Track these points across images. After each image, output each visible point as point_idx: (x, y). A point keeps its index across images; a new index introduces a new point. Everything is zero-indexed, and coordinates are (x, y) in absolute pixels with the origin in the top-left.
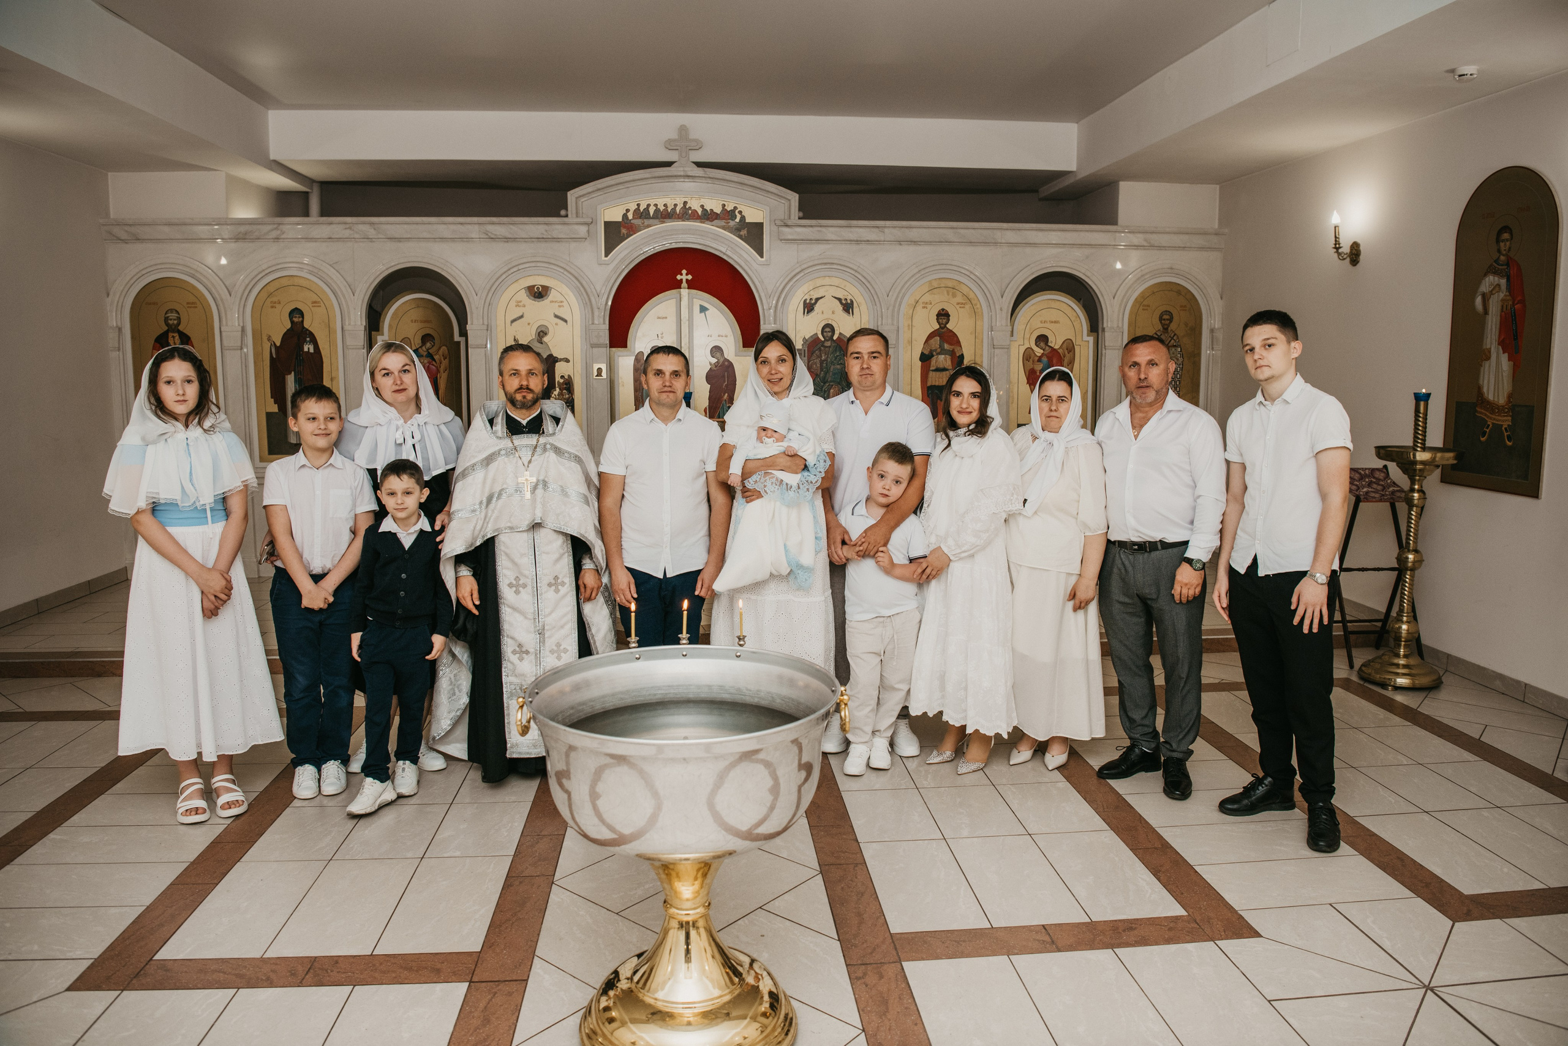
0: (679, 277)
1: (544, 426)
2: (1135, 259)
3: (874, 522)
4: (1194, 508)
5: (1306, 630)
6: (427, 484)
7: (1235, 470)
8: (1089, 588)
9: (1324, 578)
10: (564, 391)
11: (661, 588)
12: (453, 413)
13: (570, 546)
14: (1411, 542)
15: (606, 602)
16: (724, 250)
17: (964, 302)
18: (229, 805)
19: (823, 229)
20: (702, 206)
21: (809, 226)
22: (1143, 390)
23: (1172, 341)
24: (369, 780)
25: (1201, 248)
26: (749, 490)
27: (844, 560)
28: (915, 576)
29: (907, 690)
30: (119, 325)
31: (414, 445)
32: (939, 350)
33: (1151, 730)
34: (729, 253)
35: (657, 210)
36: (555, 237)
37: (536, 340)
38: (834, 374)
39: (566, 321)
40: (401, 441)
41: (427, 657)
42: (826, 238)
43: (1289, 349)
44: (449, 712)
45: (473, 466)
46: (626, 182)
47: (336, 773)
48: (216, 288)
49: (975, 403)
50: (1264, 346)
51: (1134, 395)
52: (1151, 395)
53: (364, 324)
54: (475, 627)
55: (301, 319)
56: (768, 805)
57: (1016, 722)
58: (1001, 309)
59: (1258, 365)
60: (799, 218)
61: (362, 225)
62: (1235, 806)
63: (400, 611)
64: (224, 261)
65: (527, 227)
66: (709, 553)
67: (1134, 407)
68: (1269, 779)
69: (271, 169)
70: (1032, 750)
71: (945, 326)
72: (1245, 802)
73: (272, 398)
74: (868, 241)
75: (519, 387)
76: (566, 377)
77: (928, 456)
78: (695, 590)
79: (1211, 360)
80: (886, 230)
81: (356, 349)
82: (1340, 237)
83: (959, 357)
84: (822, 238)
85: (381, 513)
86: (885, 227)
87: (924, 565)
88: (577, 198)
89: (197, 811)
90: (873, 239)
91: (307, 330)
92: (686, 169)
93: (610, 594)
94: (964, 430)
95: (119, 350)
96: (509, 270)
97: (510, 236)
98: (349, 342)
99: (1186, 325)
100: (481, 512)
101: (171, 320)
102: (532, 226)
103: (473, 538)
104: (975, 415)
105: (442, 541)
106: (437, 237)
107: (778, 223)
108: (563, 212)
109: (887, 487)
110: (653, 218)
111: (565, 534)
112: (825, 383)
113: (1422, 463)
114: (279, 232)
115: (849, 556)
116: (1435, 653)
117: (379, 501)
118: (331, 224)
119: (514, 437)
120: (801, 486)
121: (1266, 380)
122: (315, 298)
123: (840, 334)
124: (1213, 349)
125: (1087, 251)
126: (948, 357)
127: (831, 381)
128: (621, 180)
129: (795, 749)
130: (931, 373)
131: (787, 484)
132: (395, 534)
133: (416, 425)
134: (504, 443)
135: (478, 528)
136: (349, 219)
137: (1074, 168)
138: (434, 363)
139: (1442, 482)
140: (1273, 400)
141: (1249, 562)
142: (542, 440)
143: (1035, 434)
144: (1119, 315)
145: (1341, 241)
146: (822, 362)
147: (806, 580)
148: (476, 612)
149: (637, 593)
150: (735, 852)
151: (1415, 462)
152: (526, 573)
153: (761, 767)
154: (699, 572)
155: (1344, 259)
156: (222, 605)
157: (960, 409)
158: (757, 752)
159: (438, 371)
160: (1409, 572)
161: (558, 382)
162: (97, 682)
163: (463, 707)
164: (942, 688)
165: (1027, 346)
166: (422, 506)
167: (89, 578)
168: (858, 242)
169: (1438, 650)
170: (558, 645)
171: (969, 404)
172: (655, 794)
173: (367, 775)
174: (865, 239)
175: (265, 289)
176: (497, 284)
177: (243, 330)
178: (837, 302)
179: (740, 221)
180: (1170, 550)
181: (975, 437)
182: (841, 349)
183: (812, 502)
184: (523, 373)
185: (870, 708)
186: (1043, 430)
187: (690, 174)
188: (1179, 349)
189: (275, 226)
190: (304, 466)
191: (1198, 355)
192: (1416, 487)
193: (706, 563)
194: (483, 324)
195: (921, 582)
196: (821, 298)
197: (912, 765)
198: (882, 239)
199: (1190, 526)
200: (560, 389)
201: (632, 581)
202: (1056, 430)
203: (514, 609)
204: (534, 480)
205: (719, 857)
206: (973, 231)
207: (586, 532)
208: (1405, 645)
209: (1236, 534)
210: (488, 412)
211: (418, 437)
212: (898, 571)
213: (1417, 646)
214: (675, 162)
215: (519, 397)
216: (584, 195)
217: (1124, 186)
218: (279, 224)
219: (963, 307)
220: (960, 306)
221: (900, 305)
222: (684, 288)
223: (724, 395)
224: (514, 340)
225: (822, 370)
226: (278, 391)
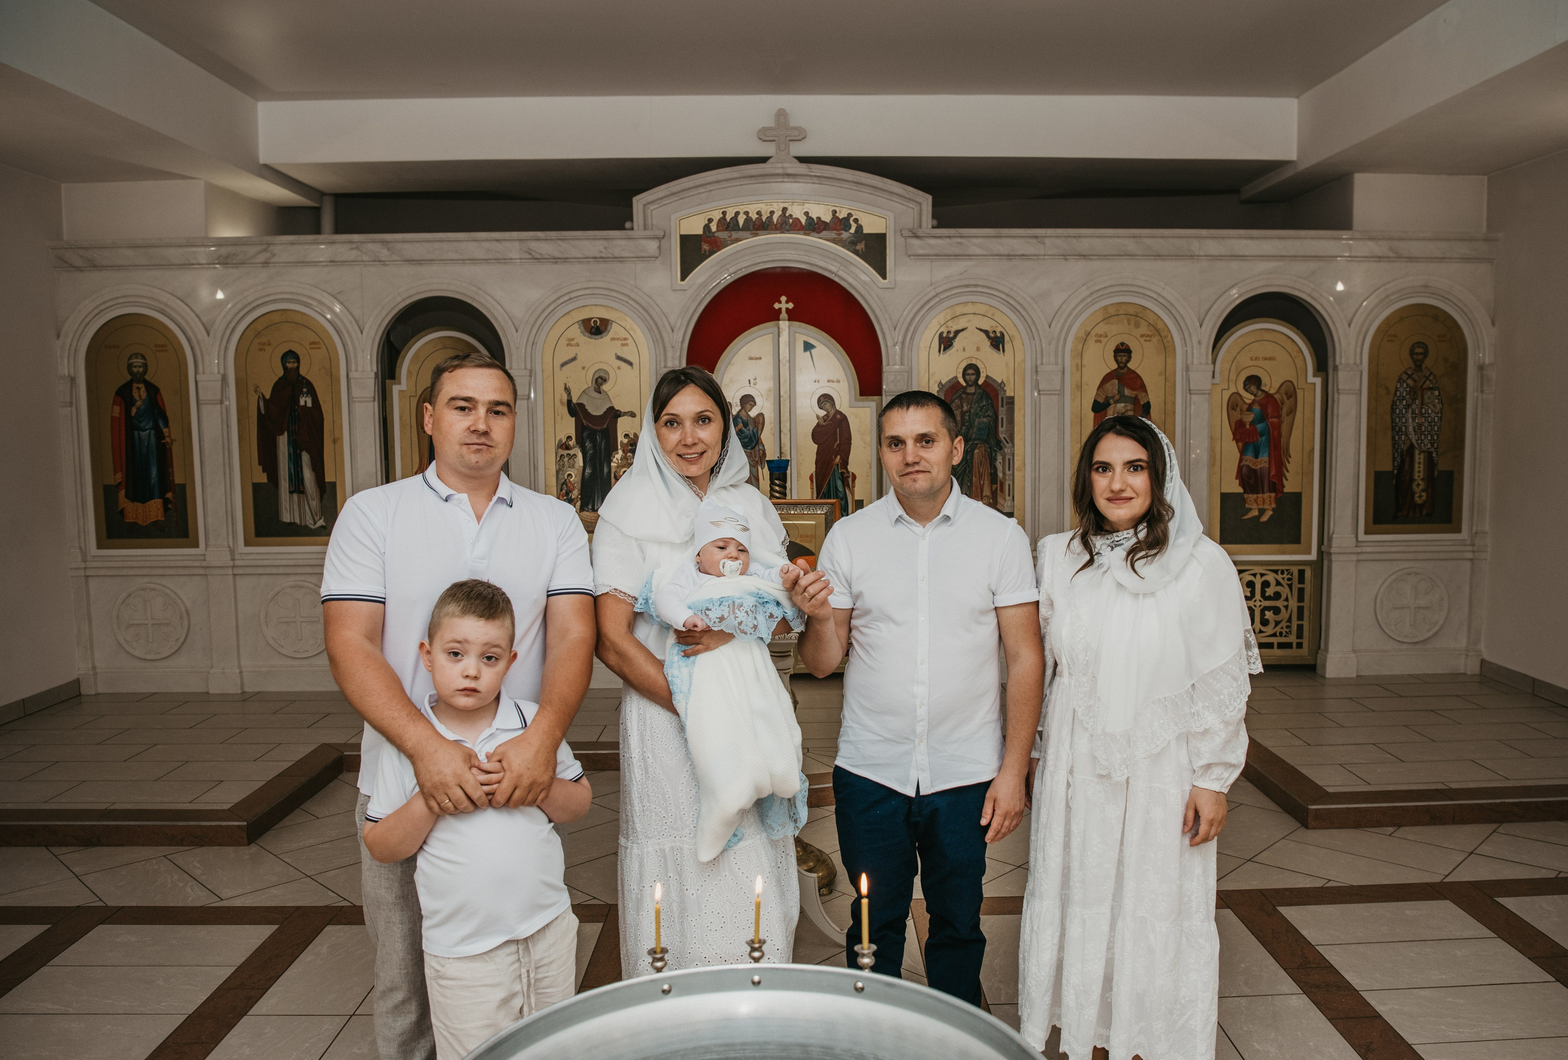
0: (777, 306)
10: (629, 454)
16: (834, 269)
17: (1149, 333)
19: (964, 241)
20: (807, 214)
21: (946, 237)
23: (1428, 382)
25: (1465, 260)
30: (72, 374)
32: (1117, 397)
34: (841, 273)
35: (748, 220)
36: (617, 255)
37: (592, 389)
39: (631, 364)
42: (968, 253)
46: (709, 183)
48: (190, 327)
53: (375, 370)
55: (296, 365)
58: (1200, 343)
60: (933, 227)
61: (372, 244)
65: (582, 243)
69: (262, 176)
71: (1126, 366)
73: (259, 464)
74: (1023, 255)
76: (632, 436)
80: (1047, 241)
81: (364, 402)
83: (1143, 406)
84: (963, 253)
86: (1045, 237)
88: (645, 205)
90: (1029, 253)
91: (304, 378)
92: (786, 165)
95: (71, 406)
96: (558, 298)
97: (559, 255)
98: (357, 392)
99: (1446, 360)
101: (135, 367)
102: (587, 243)
104: (1139, 504)
106: (465, 258)
107: (905, 233)
108: (628, 225)
110: (743, 229)
114: (268, 255)
118: (333, 243)
122: (315, 340)
123: (987, 377)
124: (1482, 391)
125: (1313, 265)
126: (1130, 406)
127: (975, 439)
128: (701, 181)
136: (356, 237)
137: (1293, 157)
144: (1356, 348)
146: (963, 414)
157: (1110, 495)
161: (621, 442)
165: (1233, 390)
167: (24, 697)
168: (1010, 257)
171: (1124, 484)
174: (1019, 253)
175: (252, 326)
176: (542, 318)
177: (224, 379)
178: (983, 336)
179: (857, 231)
182: (988, 397)
187: (789, 171)
188: (1437, 393)
189: (264, 247)
191: (1463, 400)
194: (526, 369)
196: (963, 330)
198: (1043, 252)
200: (623, 451)
206: (1160, 240)
214: (769, 158)
216: (654, 201)
217: (1361, 180)
218: (269, 244)
219: (1150, 341)
220: (1145, 338)
221: (1065, 340)
222: (784, 320)
223: (836, 457)
224: (566, 388)
225: (963, 424)
226: (268, 459)
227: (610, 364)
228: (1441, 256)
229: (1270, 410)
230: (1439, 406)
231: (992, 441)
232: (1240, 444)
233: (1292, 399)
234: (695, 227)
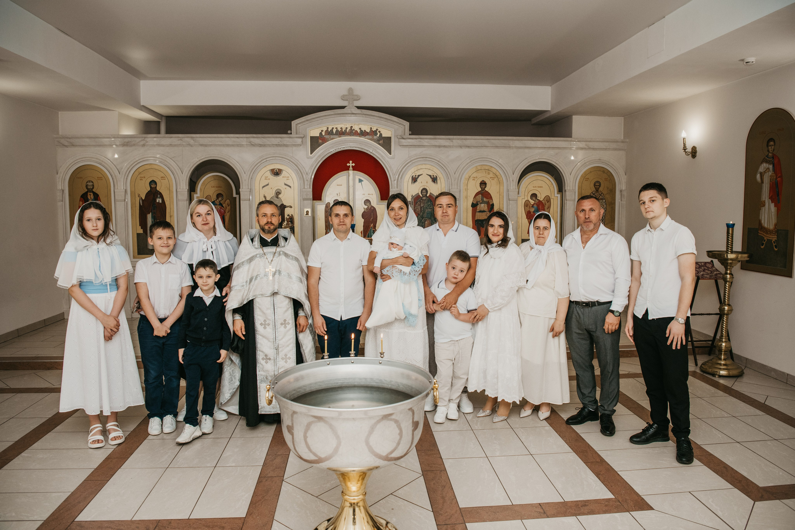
0: (348, 165)
1: (279, 242)
2: (581, 155)
3: (449, 292)
4: (614, 285)
5: (674, 348)
6: (219, 272)
7: (636, 265)
8: (561, 325)
9: (683, 320)
10: (289, 223)
11: (339, 326)
12: (232, 235)
13: (292, 304)
14: (726, 300)
15: (311, 333)
16: (371, 151)
17: (494, 177)
18: (115, 438)
19: (422, 140)
20: (360, 129)
21: (414, 139)
22: (588, 223)
23: (601, 197)
24: (188, 425)
25: (615, 149)
26: (384, 275)
27: (434, 311)
28: (471, 320)
29: (466, 378)
30: (63, 188)
31: (212, 252)
32: (481, 201)
33: (594, 399)
34: (373, 152)
35: (337, 131)
36: (285, 144)
37: (275, 197)
38: (428, 214)
39: (290, 187)
40: (205, 250)
41: (218, 361)
42: (423, 145)
43: (663, 204)
44: (229, 390)
45: (243, 263)
46: (322, 116)
47: (171, 421)
48: (113, 170)
49: (501, 231)
50: (650, 201)
51: (583, 226)
52: (592, 226)
53: (187, 188)
54: (243, 346)
55: (155, 186)
56: (397, 442)
57: (524, 395)
58: (513, 181)
59: (647, 211)
60: (410, 135)
61: (187, 138)
62: (638, 440)
63: (204, 338)
64: (116, 156)
65: (271, 139)
66: (364, 307)
67: (583, 232)
68: (656, 425)
69: (141, 110)
70: (532, 410)
71: (484, 189)
72: (643, 437)
73: (140, 226)
74: (445, 146)
75: (266, 222)
76: (290, 215)
77: (477, 257)
78: (357, 327)
79: (621, 206)
80: (454, 141)
81: (183, 201)
82: (686, 144)
83: (491, 205)
84: (421, 145)
85: (195, 287)
86: (453, 139)
87: (475, 314)
88: (296, 125)
89: (98, 441)
90: (447, 145)
91: (158, 191)
92: (352, 110)
93: (312, 329)
94: (495, 244)
95: (62, 202)
96: (262, 161)
97: (262, 144)
98: (180, 197)
99: (608, 188)
100: (246, 286)
101: (89, 186)
102: (273, 139)
103: (242, 300)
104: (501, 237)
105: (226, 301)
106: (224, 144)
107: (399, 137)
108: (289, 132)
109: (456, 274)
110: (335, 135)
111: (290, 298)
112: (423, 218)
113: (731, 259)
114: (145, 142)
115: (437, 309)
116: (740, 357)
117: (194, 280)
118: (171, 137)
119: (264, 248)
120: (411, 273)
121: (651, 218)
122: (163, 175)
123: (431, 193)
124: (621, 200)
125: (557, 151)
126: (486, 205)
127: (426, 218)
128: (319, 116)
129: (411, 413)
130: (477, 213)
131: (404, 272)
132: (202, 298)
133: (213, 241)
134: (259, 251)
135: (245, 294)
136: (180, 135)
137: (548, 108)
138: (223, 208)
139: (741, 269)
140: (655, 229)
141: (644, 312)
142: (278, 249)
143: (532, 246)
144: (573, 183)
145: (687, 146)
146: (421, 208)
147: (414, 321)
148: (243, 338)
149: (327, 328)
150: (379, 467)
151: (727, 259)
152: (270, 318)
153: (392, 423)
154: (359, 317)
155: (689, 155)
156: (114, 334)
157: (493, 234)
158: (391, 415)
159: (225, 212)
160: (725, 316)
161: (286, 218)
162: (48, 372)
163: (237, 387)
164: (485, 377)
165: (526, 199)
166: (216, 283)
167: (45, 318)
168: (439, 146)
169: (741, 356)
170: (286, 355)
171: (498, 231)
172: (338, 437)
173: (186, 423)
174: (443, 145)
175: (137, 170)
176: (255, 168)
177: (126, 191)
178: (429, 177)
179: (380, 136)
180: (602, 306)
181: (501, 248)
182: (431, 201)
183: (417, 281)
184: (269, 215)
185: (447, 388)
186: (536, 244)
187: (354, 112)
188: (604, 201)
189: (143, 139)
190: (155, 262)
191: (614, 203)
192: (728, 272)
193: (363, 313)
194: (248, 188)
195: (474, 323)
196: (421, 175)
197: (469, 417)
198: (452, 145)
199: (612, 293)
200: (287, 221)
201: (324, 322)
202: (543, 244)
203: (263, 336)
204: (274, 270)
205: (371, 469)
206: (498, 141)
207: (300, 297)
208: (724, 354)
209: (636, 297)
210: (251, 235)
211: (214, 247)
212: (461, 317)
213: (730, 354)
214: (346, 106)
215: (266, 227)
216: (300, 123)
217: (575, 118)
218: (145, 138)
219: (494, 180)
220: (492, 179)
221: (461, 179)
222: (351, 170)
223: (371, 224)
224: (264, 196)
225: (421, 212)
226: (143, 223)
227: (282, 188)
228: (605, 148)
229: (540, 207)
230: (605, 206)
231: (432, 218)
232: (529, 220)
233: (549, 203)
234: (316, 133)
